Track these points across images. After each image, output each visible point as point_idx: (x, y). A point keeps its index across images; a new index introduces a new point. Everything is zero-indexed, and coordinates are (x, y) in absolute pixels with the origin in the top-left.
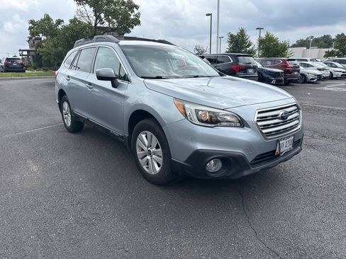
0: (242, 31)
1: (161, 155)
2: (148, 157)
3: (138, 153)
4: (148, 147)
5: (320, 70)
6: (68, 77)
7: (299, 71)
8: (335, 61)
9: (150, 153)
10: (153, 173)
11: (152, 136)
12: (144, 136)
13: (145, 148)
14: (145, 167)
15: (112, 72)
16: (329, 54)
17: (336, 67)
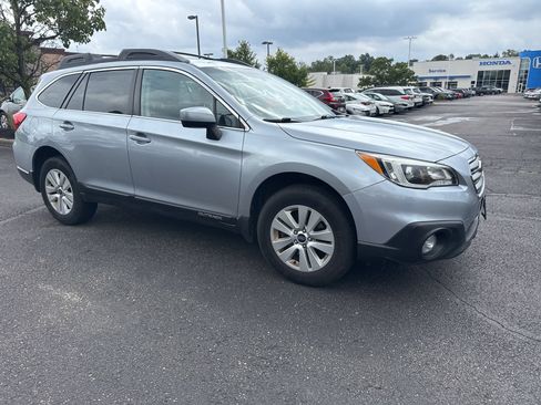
0: (244, 46)
1: (331, 239)
2: (298, 246)
3: (274, 242)
4: (296, 231)
5: (365, 104)
6: (67, 122)
7: (344, 106)
8: (375, 91)
9: (302, 239)
10: (310, 270)
11: (309, 213)
12: (288, 214)
13: (291, 233)
14: (289, 263)
15: (206, 112)
16: (364, 82)
17: (380, 99)
